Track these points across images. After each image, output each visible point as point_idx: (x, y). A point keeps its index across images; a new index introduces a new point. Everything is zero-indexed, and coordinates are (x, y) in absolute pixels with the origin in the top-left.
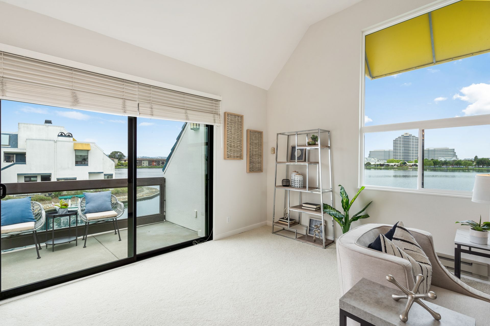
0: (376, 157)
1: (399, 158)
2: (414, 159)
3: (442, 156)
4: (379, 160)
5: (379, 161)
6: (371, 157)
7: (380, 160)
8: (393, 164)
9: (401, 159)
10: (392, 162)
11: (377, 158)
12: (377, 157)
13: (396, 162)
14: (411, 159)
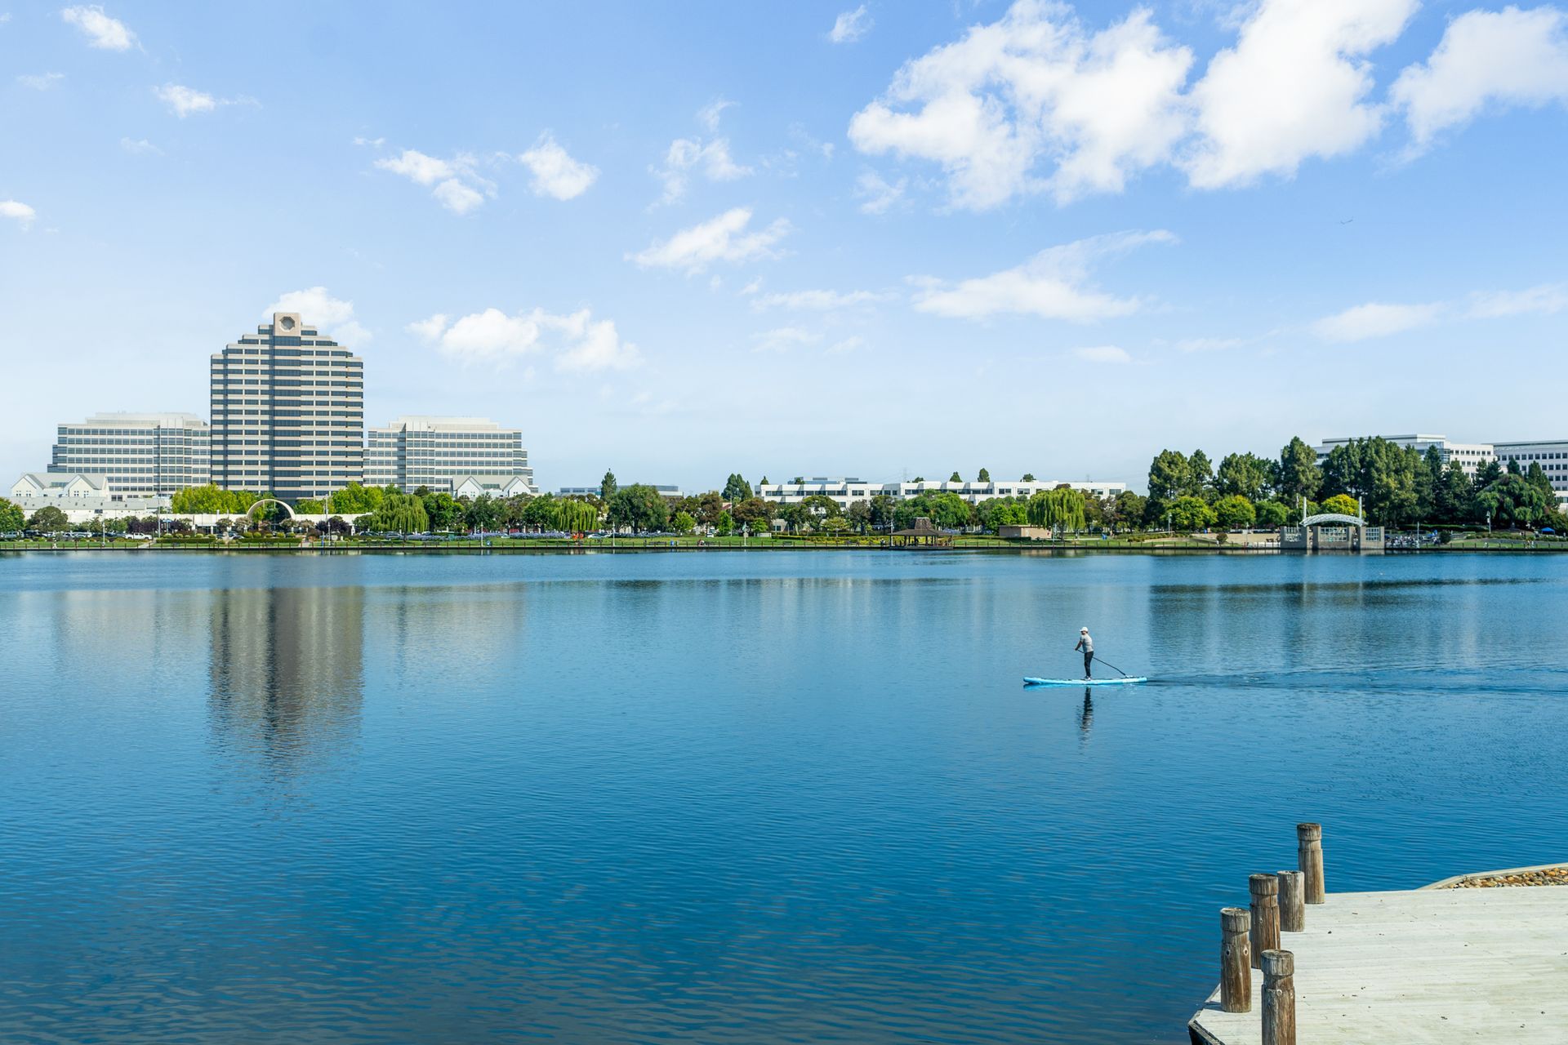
0: (103, 470)
1: (248, 483)
2: (330, 488)
3: (467, 472)
4: (125, 494)
5: (120, 498)
6: (71, 470)
7: (126, 489)
8: (209, 520)
9: (260, 488)
10: (200, 503)
11: (110, 480)
12: (111, 470)
13: (225, 506)
14: (314, 488)
